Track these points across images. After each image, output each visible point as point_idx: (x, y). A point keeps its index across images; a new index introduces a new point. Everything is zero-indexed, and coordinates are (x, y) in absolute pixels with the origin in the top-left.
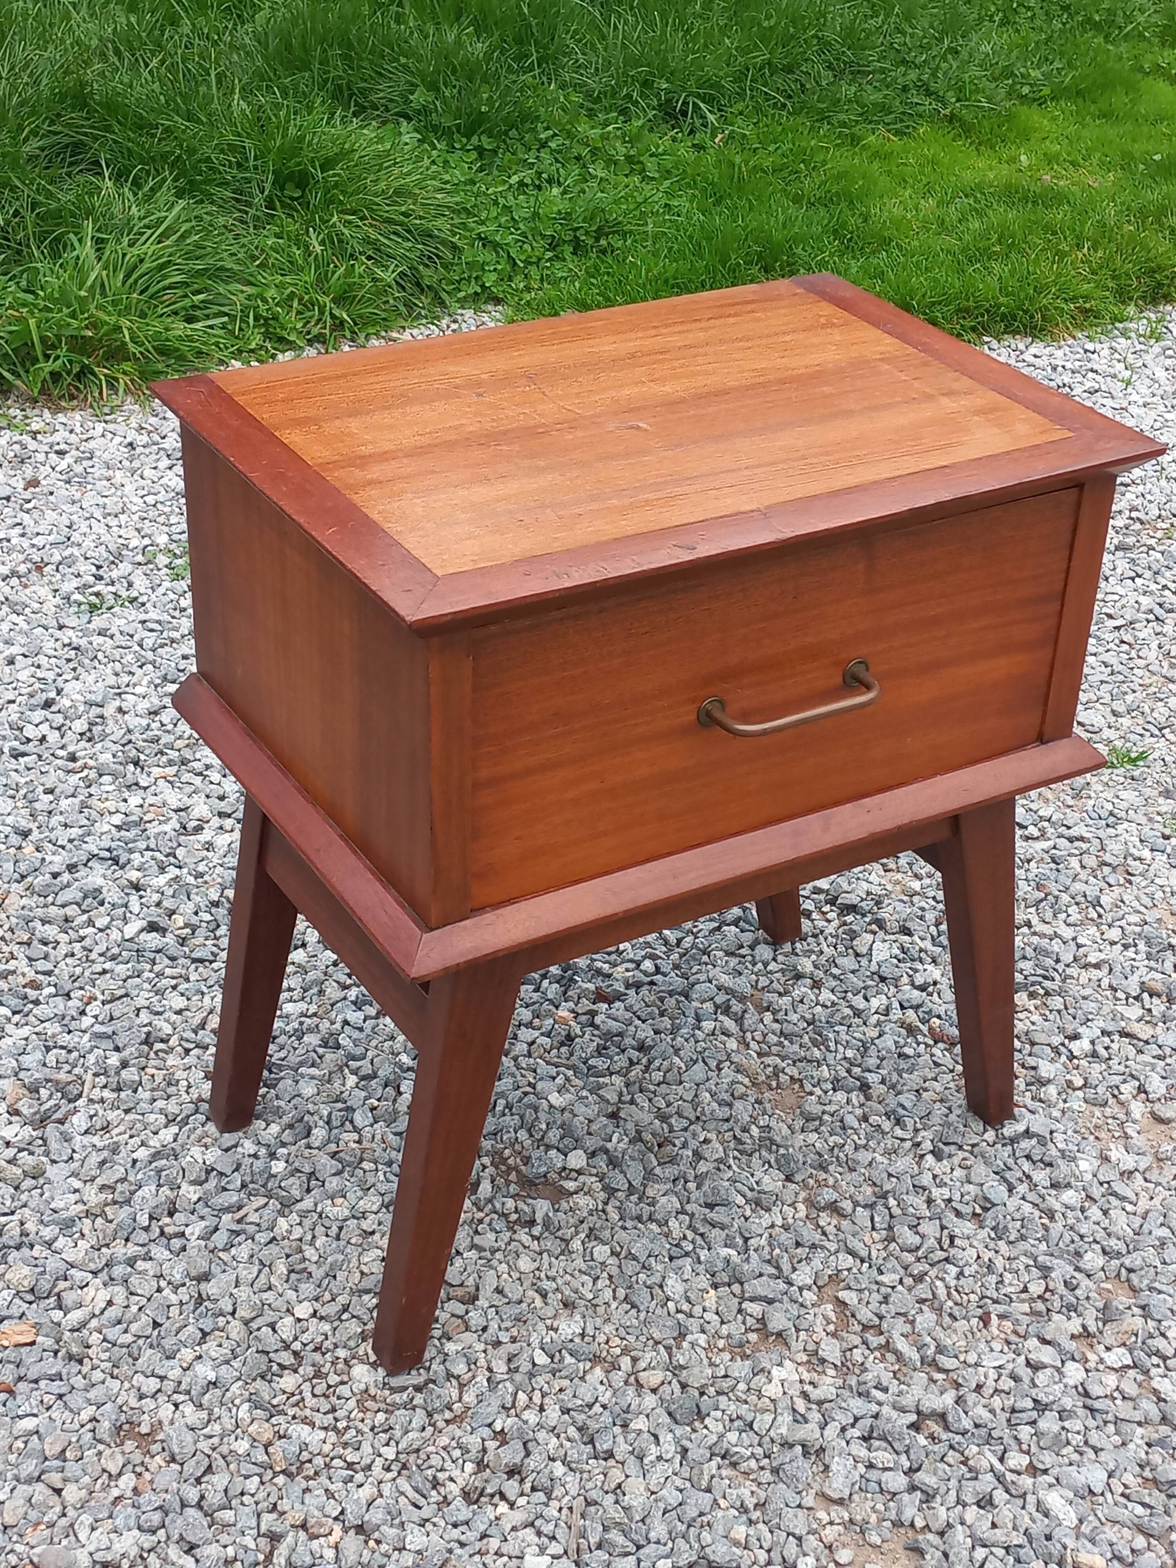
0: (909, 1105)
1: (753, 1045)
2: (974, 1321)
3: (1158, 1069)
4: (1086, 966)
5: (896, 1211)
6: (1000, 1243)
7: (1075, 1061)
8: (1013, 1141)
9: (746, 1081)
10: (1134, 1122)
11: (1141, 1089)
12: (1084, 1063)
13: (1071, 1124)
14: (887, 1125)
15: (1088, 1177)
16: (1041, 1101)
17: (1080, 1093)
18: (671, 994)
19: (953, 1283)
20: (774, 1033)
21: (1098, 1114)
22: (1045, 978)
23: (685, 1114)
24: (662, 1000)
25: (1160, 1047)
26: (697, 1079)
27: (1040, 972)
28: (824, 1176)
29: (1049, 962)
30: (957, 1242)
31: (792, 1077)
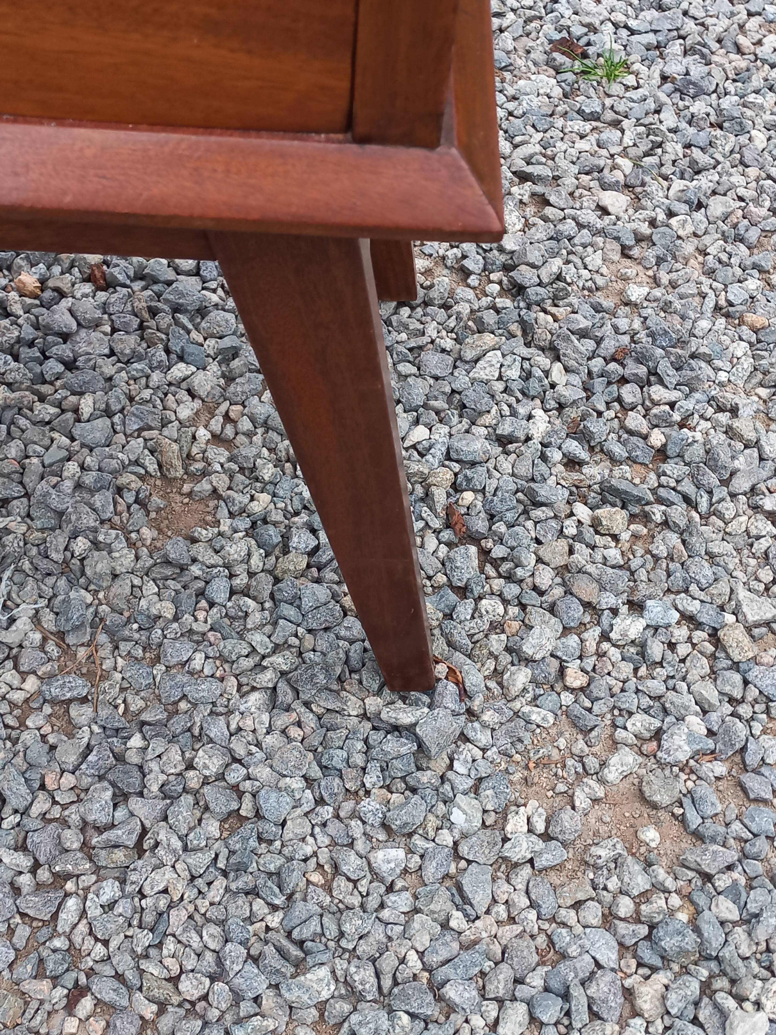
0: (307, 603)
1: (216, 424)
2: (60, 992)
3: (714, 717)
4: (756, 508)
5: (133, 758)
6: (220, 883)
7: (605, 646)
8: (396, 729)
9: (152, 467)
10: (602, 781)
11: (658, 734)
12: (614, 653)
13: (504, 742)
14: (256, 618)
15: (446, 838)
16: (500, 684)
17: (567, 698)
18: (176, 309)
19: (94, 911)
20: (252, 419)
21: (562, 743)
22: (687, 499)
23: (26, 480)
24: (153, 312)
25: (746, 682)
26: (89, 439)
27: (688, 487)
28: (105, 652)
29: (712, 479)
30: (160, 851)
31: (215, 490)
